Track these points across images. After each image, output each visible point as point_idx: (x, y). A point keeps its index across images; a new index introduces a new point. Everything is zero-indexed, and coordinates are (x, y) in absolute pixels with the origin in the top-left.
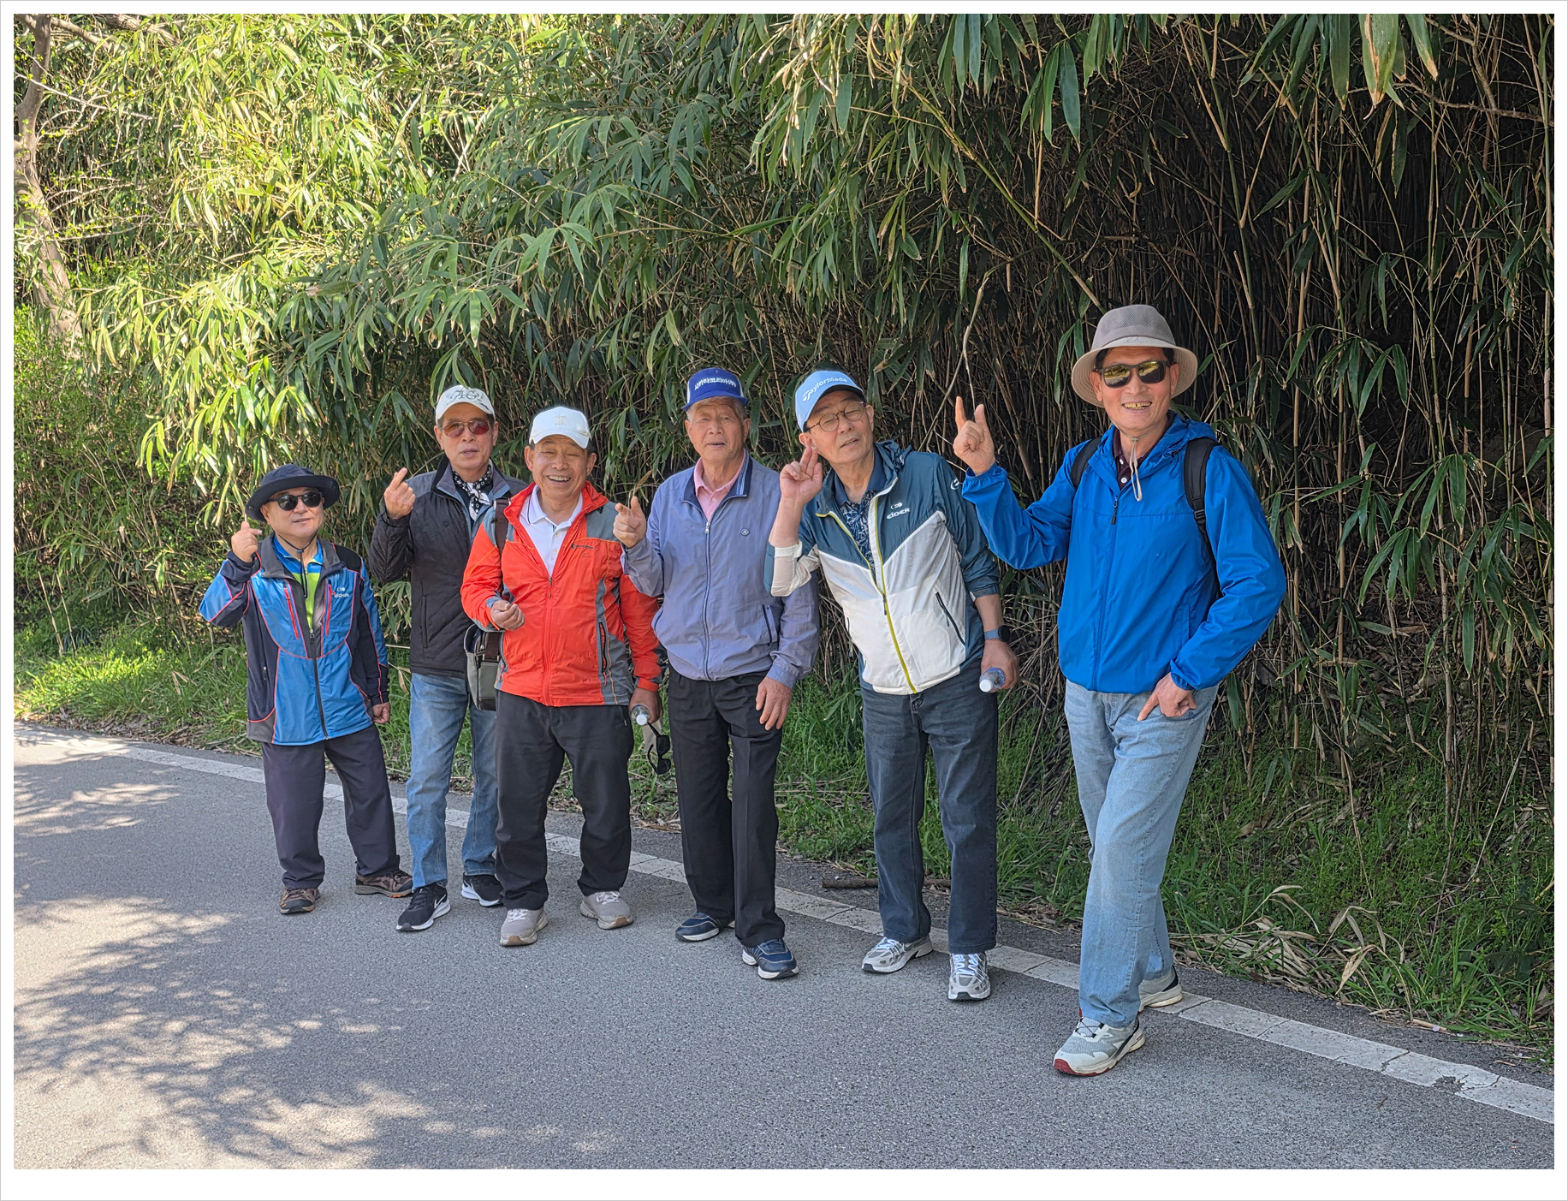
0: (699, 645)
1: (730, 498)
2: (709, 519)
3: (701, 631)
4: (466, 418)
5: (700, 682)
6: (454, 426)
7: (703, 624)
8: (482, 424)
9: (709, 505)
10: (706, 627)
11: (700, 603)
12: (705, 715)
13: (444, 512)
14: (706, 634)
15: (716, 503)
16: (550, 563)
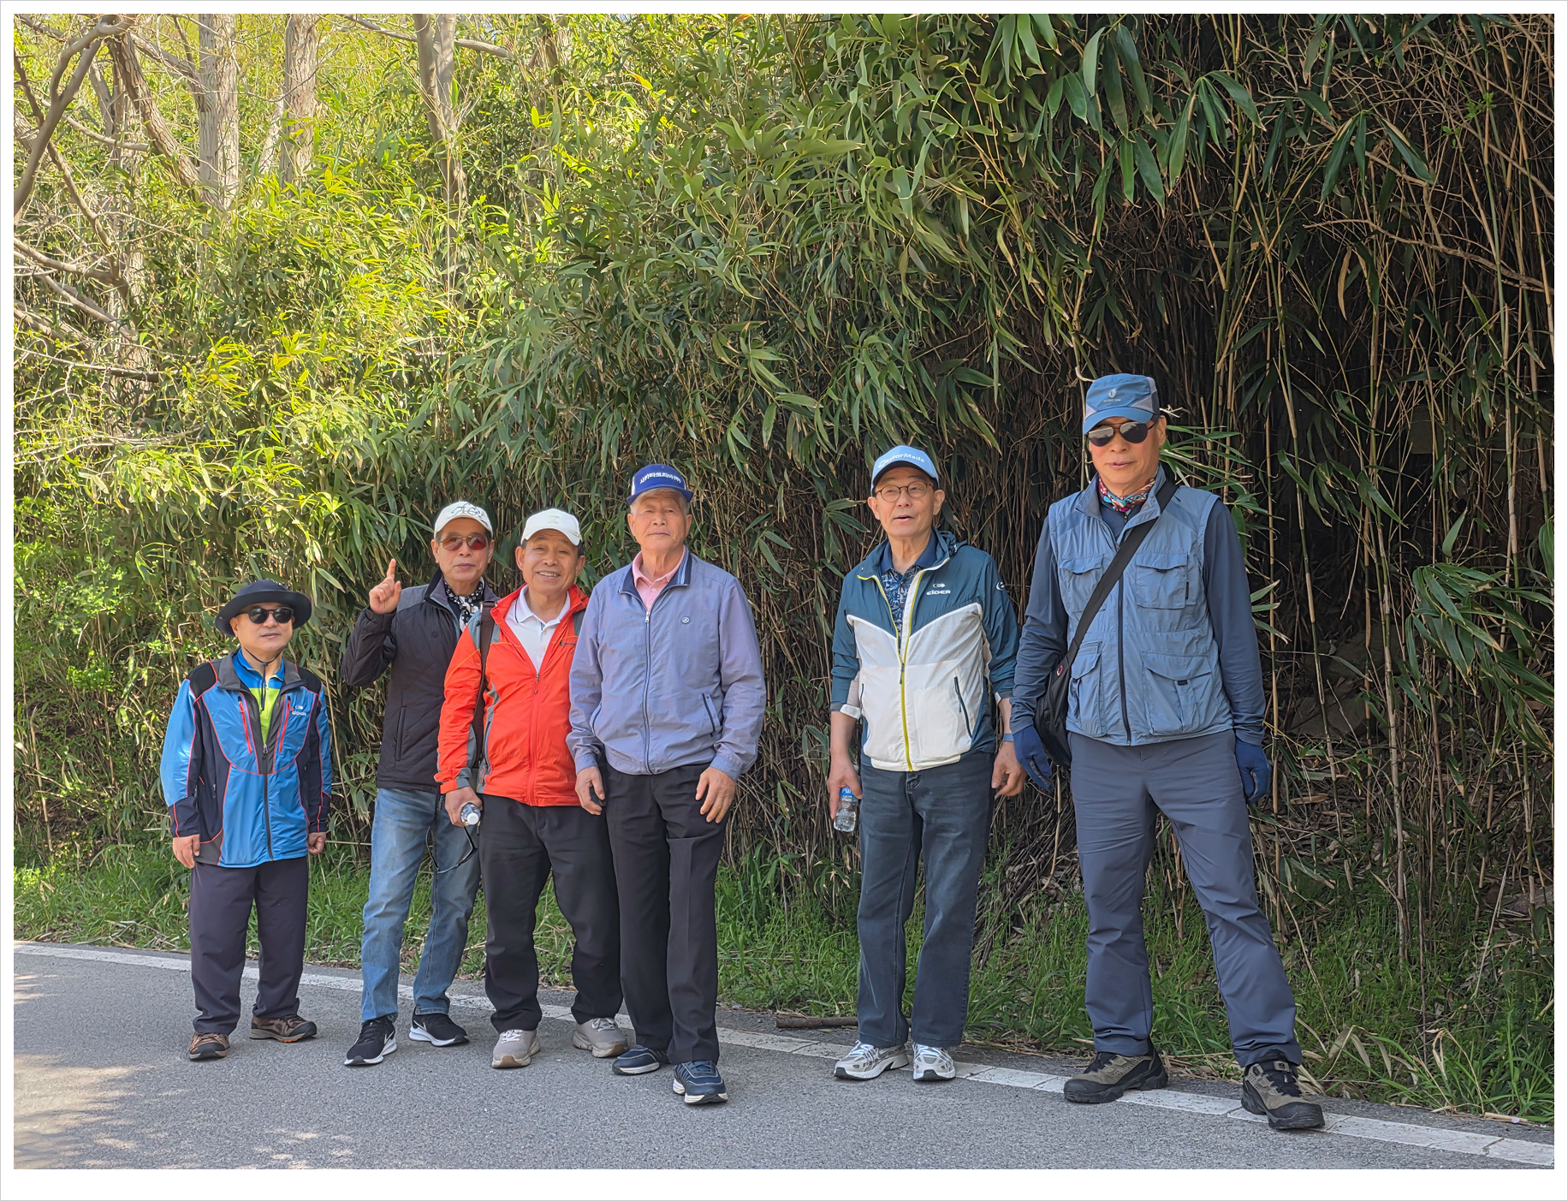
0: (639, 738)
1: (671, 587)
2: (649, 606)
3: (642, 722)
4: (465, 531)
5: (641, 776)
6: (452, 540)
7: (643, 714)
8: (480, 541)
9: (649, 595)
10: (646, 718)
11: (640, 692)
12: (645, 812)
13: (434, 623)
14: (646, 726)
15: (656, 593)
16: (537, 660)
